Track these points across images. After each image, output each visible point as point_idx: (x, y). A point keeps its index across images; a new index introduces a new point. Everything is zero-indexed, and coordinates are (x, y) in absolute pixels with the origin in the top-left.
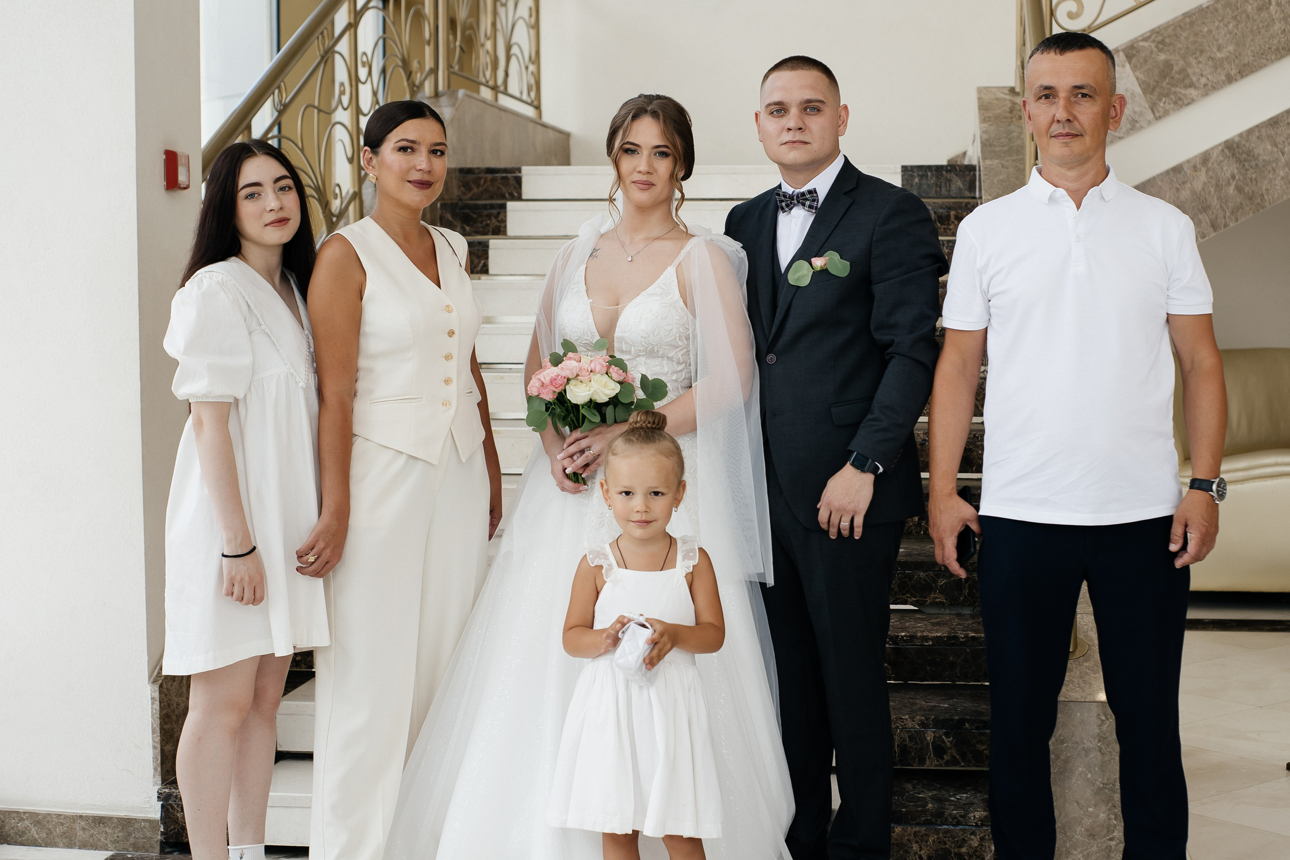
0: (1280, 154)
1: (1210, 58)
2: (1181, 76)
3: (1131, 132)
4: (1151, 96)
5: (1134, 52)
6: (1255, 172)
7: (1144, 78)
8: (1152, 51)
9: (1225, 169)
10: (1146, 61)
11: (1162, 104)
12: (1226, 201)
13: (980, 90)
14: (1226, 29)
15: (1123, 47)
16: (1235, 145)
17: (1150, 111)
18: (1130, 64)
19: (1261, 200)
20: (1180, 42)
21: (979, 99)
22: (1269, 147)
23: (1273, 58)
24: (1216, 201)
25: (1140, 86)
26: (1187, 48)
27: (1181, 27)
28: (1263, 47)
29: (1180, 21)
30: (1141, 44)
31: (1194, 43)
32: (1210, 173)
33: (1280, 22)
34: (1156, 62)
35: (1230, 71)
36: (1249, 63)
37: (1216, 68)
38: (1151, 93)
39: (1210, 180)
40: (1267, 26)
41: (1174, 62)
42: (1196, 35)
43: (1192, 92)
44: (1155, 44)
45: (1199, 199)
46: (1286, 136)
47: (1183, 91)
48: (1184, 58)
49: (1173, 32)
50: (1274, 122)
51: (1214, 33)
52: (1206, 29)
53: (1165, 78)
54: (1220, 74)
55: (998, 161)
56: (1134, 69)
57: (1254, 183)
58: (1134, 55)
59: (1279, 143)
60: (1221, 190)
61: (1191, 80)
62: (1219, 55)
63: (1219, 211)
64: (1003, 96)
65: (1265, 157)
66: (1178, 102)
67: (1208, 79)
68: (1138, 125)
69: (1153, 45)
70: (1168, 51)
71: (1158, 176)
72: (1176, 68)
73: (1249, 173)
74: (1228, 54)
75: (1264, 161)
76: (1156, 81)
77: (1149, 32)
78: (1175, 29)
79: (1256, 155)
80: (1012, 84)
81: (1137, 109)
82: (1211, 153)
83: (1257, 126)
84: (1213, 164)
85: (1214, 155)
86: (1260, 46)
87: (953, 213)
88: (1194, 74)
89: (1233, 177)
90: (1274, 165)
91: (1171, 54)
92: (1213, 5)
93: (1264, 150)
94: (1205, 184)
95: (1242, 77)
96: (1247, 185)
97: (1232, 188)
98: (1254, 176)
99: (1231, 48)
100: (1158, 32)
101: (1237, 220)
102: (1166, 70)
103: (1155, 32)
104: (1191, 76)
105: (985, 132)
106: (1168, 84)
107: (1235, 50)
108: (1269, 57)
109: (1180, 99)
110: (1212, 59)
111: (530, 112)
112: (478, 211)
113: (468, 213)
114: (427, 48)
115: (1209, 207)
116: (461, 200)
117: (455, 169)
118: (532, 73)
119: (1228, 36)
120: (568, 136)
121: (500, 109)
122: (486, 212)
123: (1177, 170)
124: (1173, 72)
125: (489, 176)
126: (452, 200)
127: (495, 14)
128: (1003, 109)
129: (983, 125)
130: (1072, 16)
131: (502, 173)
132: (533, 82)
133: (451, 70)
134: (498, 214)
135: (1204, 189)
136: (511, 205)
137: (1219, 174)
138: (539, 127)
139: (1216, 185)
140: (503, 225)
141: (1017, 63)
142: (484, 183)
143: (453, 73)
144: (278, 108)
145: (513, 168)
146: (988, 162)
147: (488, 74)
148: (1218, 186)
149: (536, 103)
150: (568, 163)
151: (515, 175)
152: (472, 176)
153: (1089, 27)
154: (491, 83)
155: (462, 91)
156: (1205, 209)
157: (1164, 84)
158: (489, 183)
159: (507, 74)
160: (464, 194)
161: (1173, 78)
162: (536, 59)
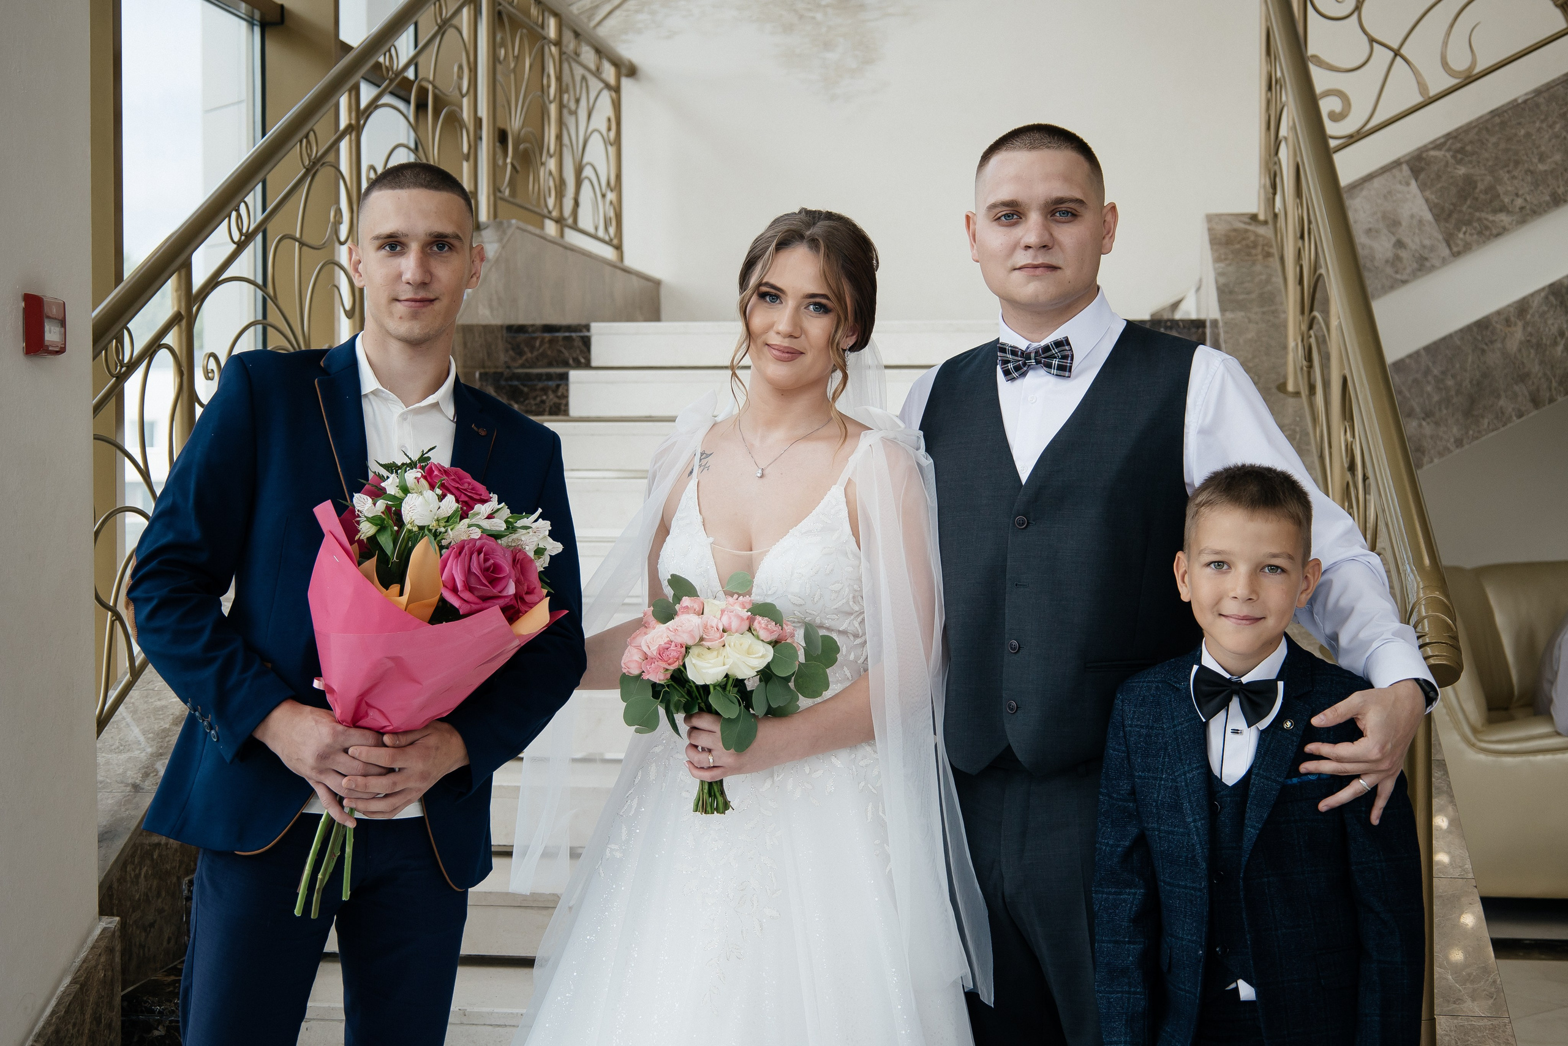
1: (1528, 171)
2: (1489, 196)
3: (1419, 273)
4: (1447, 225)
7: (1436, 201)
8: (1447, 162)
9: (1550, 322)
10: (1439, 177)
12: (1552, 366)
13: (1210, 218)
14: (1550, 131)
15: (1407, 158)
16: (1564, 290)
17: (1444, 244)
18: (1416, 181)
20: (1486, 150)
21: (1210, 230)
24: (1537, 367)
25: (1431, 210)
26: (1497, 158)
27: (1487, 129)
29: (1487, 121)
30: (1432, 153)
31: (1507, 150)
32: (1529, 329)
34: (1452, 177)
35: (1557, 189)
37: (1539, 186)
38: (1446, 220)
39: (1528, 338)
41: (1479, 178)
42: (1509, 139)
43: (1503, 218)
44: (1451, 153)
45: (1514, 364)
47: (1491, 218)
48: (1492, 171)
49: (1477, 137)
51: (1534, 137)
52: (1523, 132)
53: (1466, 199)
54: (1542, 193)
55: (1242, 314)
56: (1422, 187)
58: (1422, 169)
60: (1544, 352)
61: (1502, 201)
62: (1541, 167)
63: (1543, 380)
64: (1242, 226)
66: (1484, 232)
67: (1525, 200)
68: (1428, 264)
69: (1449, 155)
70: (1470, 162)
71: (1456, 332)
72: (1481, 186)
74: (1553, 166)
76: (1452, 204)
77: (1444, 136)
78: (1477, 134)
80: (1253, 210)
81: (1427, 242)
82: (1531, 302)
84: (1533, 316)
85: (1535, 304)
88: (1506, 193)
89: (1562, 334)
91: (1474, 167)
92: (1533, 98)
94: (1521, 343)
97: (1560, 348)
99: (1558, 157)
100: (1456, 137)
102: (1467, 188)
103: (1451, 136)
104: (1501, 195)
105: (1220, 274)
106: (1469, 207)
107: (1563, 160)
109: (1487, 228)
110: (1532, 172)
111: (608, 253)
112: (529, 383)
113: (516, 386)
114: (465, 164)
115: (1528, 375)
116: (508, 367)
117: (502, 326)
118: (611, 203)
119: (1554, 141)
120: (657, 283)
121: (566, 248)
122: (540, 385)
123: (1483, 325)
124: (1478, 190)
125: (547, 336)
126: (497, 367)
127: (561, 123)
128: (1244, 243)
129: (1217, 265)
130: (1336, 117)
131: (565, 332)
132: (612, 214)
133: (499, 194)
134: (558, 386)
135: (1520, 350)
136: (574, 375)
137: (1542, 329)
138: (619, 272)
139: (1536, 344)
140: (564, 402)
141: (1263, 181)
142: (541, 346)
143: (502, 199)
144: (236, 239)
145: (579, 325)
146: (1229, 315)
147: (551, 202)
148: (1539, 346)
149: (615, 242)
150: (658, 319)
151: (582, 334)
152: (522, 337)
153: (1358, 132)
154: (555, 214)
155: (514, 221)
156: (1523, 378)
157: (1464, 208)
158: (547, 345)
159: (577, 203)
160: (514, 359)
161: (1477, 199)
162: (616, 184)
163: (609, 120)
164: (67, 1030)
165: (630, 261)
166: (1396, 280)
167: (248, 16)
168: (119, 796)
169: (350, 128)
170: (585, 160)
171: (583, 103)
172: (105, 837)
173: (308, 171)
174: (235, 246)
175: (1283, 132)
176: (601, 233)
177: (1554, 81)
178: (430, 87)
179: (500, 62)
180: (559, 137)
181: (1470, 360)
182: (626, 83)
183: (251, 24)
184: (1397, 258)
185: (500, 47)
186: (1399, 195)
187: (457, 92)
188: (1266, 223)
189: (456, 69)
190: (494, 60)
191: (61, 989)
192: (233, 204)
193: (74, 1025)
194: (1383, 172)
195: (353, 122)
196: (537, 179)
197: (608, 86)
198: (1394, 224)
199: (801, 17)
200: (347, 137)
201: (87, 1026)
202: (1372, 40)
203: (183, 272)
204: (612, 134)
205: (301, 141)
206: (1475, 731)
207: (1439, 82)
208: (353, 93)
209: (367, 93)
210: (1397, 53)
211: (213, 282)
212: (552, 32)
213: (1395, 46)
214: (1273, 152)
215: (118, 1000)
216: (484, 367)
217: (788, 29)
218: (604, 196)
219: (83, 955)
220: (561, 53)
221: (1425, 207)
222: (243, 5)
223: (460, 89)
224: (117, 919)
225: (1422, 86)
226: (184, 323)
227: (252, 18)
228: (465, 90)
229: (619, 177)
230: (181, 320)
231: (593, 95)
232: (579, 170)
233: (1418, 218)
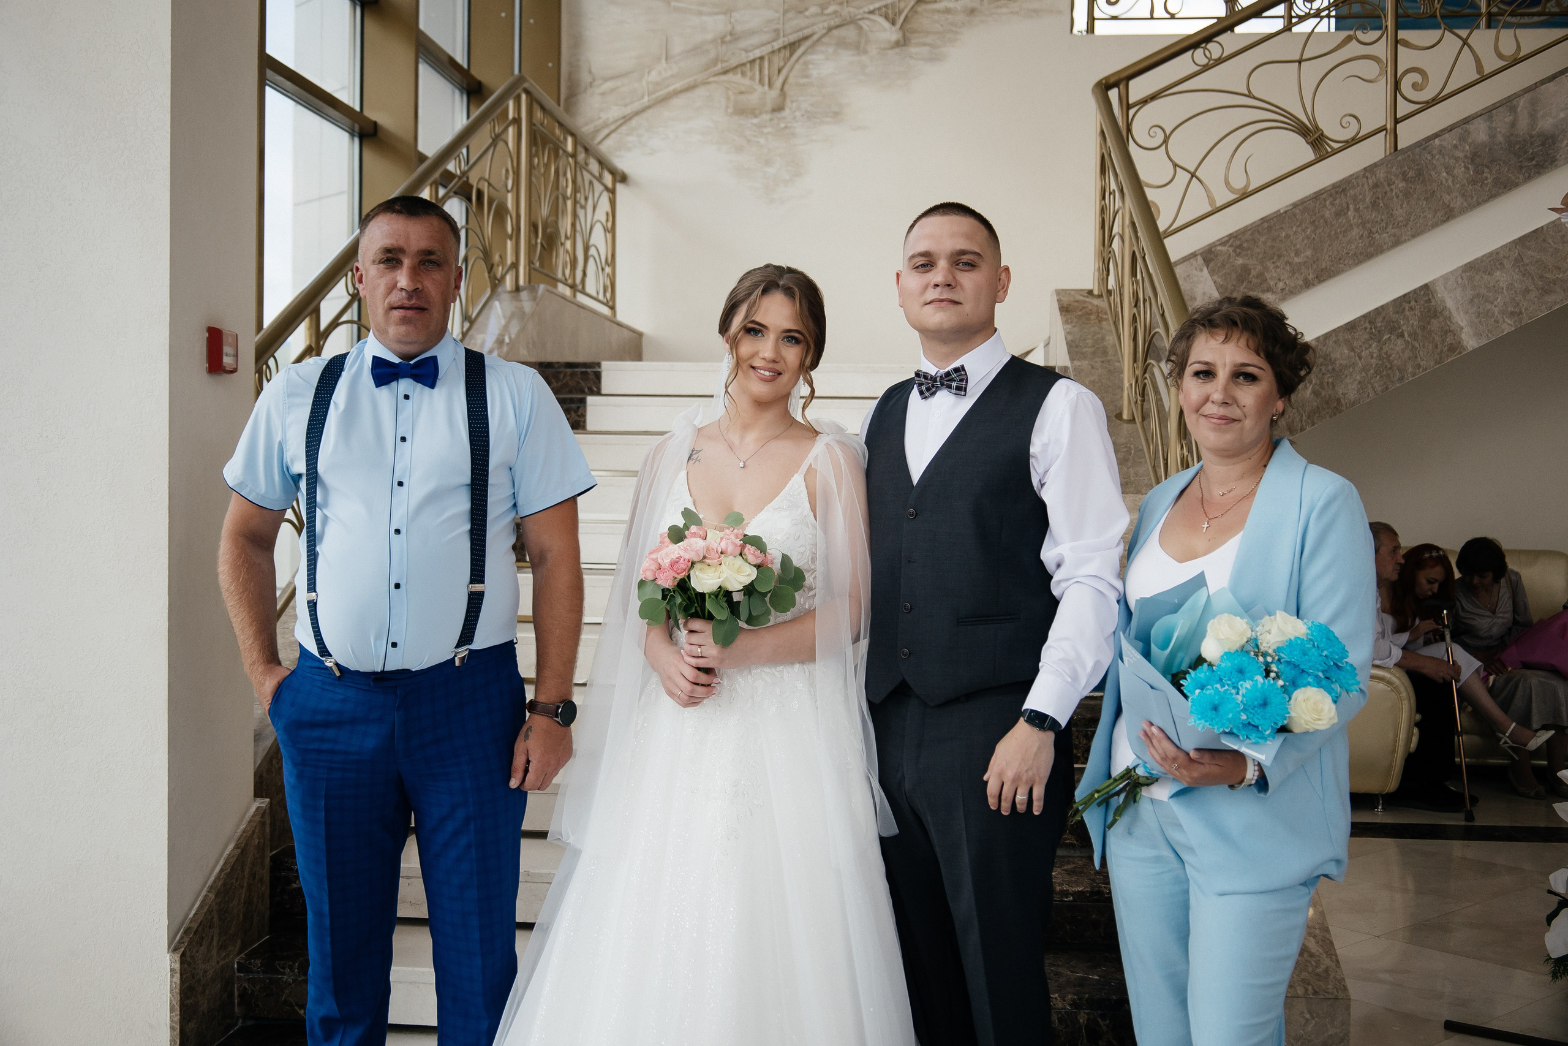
0: (1357, 358)
1: (1287, 263)
2: (1259, 280)
5: (1212, 256)
6: (1332, 376)
7: (1221, 283)
8: (1230, 255)
10: (1223, 265)
12: (1303, 405)
13: (1059, 292)
14: (1303, 234)
15: (1201, 251)
18: (1207, 268)
19: (1338, 404)
20: (1257, 247)
21: (1058, 300)
22: (1346, 351)
23: (1350, 263)
25: (1217, 290)
26: (1265, 253)
27: (1258, 231)
28: (1340, 252)
29: (1258, 226)
30: (1219, 248)
31: (1273, 247)
33: (1358, 228)
34: (1233, 266)
35: (1309, 276)
36: (1326, 268)
37: (1294, 273)
40: (1345, 231)
41: (1252, 267)
42: (1274, 239)
44: (1232, 248)
46: (1363, 341)
48: (1262, 262)
49: (1251, 237)
50: (1351, 327)
51: (1292, 238)
52: (1284, 234)
53: (1243, 282)
54: (1297, 279)
55: (1086, 363)
56: (1212, 273)
57: (1331, 387)
58: (1211, 260)
59: (1356, 348)
61: (1268, 284)
62: (1297, 260)
64: (1082, 298)
65: (1342, 362)
67: (1285, 283)
69: (1231, 250)
70: (1246, 255)
72: (1253, 273)
73: (1325, 377)
74: (1305, 259)
75: (1341, 364)
76: (1234, 286)
77: (1227, 236)
78: (1252, 234)
79: (1333, 359)
80: (1091, 287)
83: (1334, 330)
86: (1338, 251)
88: (1272, 278)
90: (1351, 369)
91: (1249, 259)
92: (1291, 209)
93: (1341, 354)
95: (1320, 282)
96: (1324, 389)
97: (1309, 391)
98: (1330, 380)
99: (1309, 253)
100: (1236, 237)
101: (1313, 425)
102: (1244, 274)
103: (1232, 236)
105: (1068, 333)
106: (1245, 288)
107: (1312, 255)
108: (1346, 262)
110: (1290, 264)
111: (605, 311)
114: (509, 242)
118: (608, 275)
119: (1306, 241)
120: (640, 335)
121: (579, 306)
124: (1251, 276)
125: (569, 370)
127: (575, 215)
128: (1084, 310)
129: (1066, 327)
131: (582, 368)
132: (608, 283)
133: (532, 266)
134: (578, 408)
136: (591, 400)
138: (615, 325)
140: (584, 419)
141: (1095, 264)
142: (564, 377)
143: (535, 269)
145: (593, 363)
146: (1077, 363)
147: (567, 272)
149: (611, 304)
151: (595, 370)
152: (551, 370)
153: (1165, 231)
154: (570, 281)
155: (542, 287)
157: (1242, 289)
158: (568, 378)
159: (584, 274)
161: (1251, 282)
162: (612, 262)
163: (607, 214)
164: (232, 883)
165: (621, 317)
167: (350, 128)
170: (591, 242)
171: (590, 202)
172: (257, 737)
174: (350, 297)
175: (1115, 230)
176: (601, 297)
177: (1306, 197)
179: (534, 168)
180: (573, 225)
182: (619, 187)
183: (352, 135)
185: (534, 156)
186: (1195, 279)
187: (504, 189)
188: (1100, 296)
189: (504, 172)
190: (531, 166)
191: (227, 853)
193: (237, 880)
194: (1184, 261)
196: (558, 255)
197: (607, 188)
198: (1191, 299)
199: (749, 141)
201: (246, 881)
202: (1175, 165)
203: (314, 316)
204: (610, 224)
207: (1223, 196)
210: (1192, 176)
211: (335, 324)
212: (570, 147)
213: (1192, 170)
214: (1106, 245)
215: (268, 859)
217: (739, 149)
218: (603, 269)
219: (242, 827)
220: (576, 163)
221: (1214, 288)
222: (347, 121)
223: (506, 186)
224: (268, 800)
225: (1211, 199)
227: (353, 130)
228: (509, 187)
229: (613, 256)
230: (311, 352)
231: (596, 195)
232: (586, 249)
233: (1208, 295)
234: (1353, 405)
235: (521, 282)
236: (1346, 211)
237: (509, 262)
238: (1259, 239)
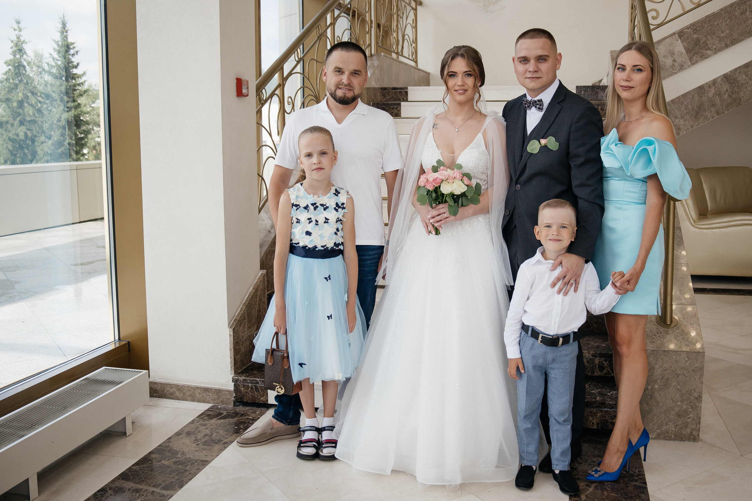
0: (749, 80)
1: (718, 36)
2: (704, 45)
3: (680, 70)
4: (690, 54)
5: (683, 34)
6: (737, 88)
7: (687, 46)
8: (691, 33)
9: (723, 87)
11: (695, 58)
12: (724, 102)
13: (612, 52)
14: (725, 23)
15: (677, 32)
16: (728, 76)
17: (689, 61)
18: (680, 39)
19: (740, 101)
20: (704, 29)
21: (611, 56)
22: (744, 77)
23: (747, 36)
24: (719, 102)
25: (685, 49)
26: (707, 32)
27: (704, 22)
28: (742, 31)
29: (704, 19)
30: (686, 30)
31: (711, 29)
32: (716, 89)
34: (692, 38)
35: (727, 42)
36: (736, 38)
37: (721, 41)
38: (690, 53)
39: (716, 92)
40: (745, 22)
41: (701, 39)
42: (711, 26)
43: (709, 52)
45: (711, 101)
47: (705, 52)
48: (706, 36)
49: (701, 25)
50: (747, 65)
51: (720, 25)
52: (716, 23)
53: (697, 46)
54: (722, 44)
56: (682, 42)
57: (737, 93)
58: (683, 36)
60: (721, 97)
61: (709, 46)
62: (722, 35)
63: (720, 106)
65: (742, 82)
66: (702, 57)
67: (716, 46)
68: (684, 67)
69: (691, 31)
70: (698, 33)
71: (692, 90)
72: (702, 41)
73: (735, 89)
74: (726, 34)
76: (692, 47)
77: (690, 25)
78: (701, 23)
79: (738, 80)
81: (683, 60)
83: (739, 67)
84: (718, 85)
85: (719, 81)
87: (600, 107)
89: (727, 91)
90: (746, 85)
91: (700, 35)
93: (742, 78)
94: (714, 94)
95: (733, 45)
96: (733, 94)
97: (727, 95)
99: (728, 32)
100: (694, 25)
101: (728, 110)
102: (697, 42)
103: (692, 24)
104: (708, 44)
106: (698, 48)
108: (745, 36)
109: (703, 55)
111: (413, 64)
112: (388, 106)
113: (384, 107)
114: (367, 35)
115: (715, 104)
116: (381, 101)
117: (379, 88)
118: (414, 47)
119: (726, 26)
120: (429, 74)
121: (399, 62)
122: (392, 107)
123: (701, 88)
124: (701, 43)
125: (394, 91)
126: (377, 101)
127: (398, 21)
130: (654, 18)
131: (399, 90)
132: (414, 51)
133: (378, 45)
134: (397, 107)
135: (713, 96)
136: (403, 104)
137: (720, 89)
138: (416, 70)
139: (719, 94)
140: (399, 112)
141: (629, 40)
142: (392, 94)
144: (297, 60)
145: (404, 87)
147: (394, 47)
148: (720, 95)
149: (415, 60)
150: (429, 85)
151: (405, 90)
152: (386, 91)
153: (662, 23)
154: (396, 51)
155: (382, 54)
156: (714, 105)
157: (696, 49)
158: (394, 94)
159: (403, 47)
160: (383, 99)
161: (700, 46)
162: (415, 41)
163: (413, 20)
164: (252, 303)
165: (420, 66)
166: (673, 73)
168: (265, 234)
169: (331, 24)
170: (405, 33)
171: (405, 14)
172: (261, 246)
173: (318, 38)
174: (296, 62)
175: (636, 23)
176: (410, 57)
177: (727, 6)
178: (356, 10)
180: (397, 26)
181: (696, 100)
182: (418, 7)
184: (673, 65)
186: (674, 44)
187: (365, 11)
191: (250, 291)
192: (296, 49)
193: (254, 301)
194: (670, 36)
195: (332, 22)
196: (390, 40)
197: (413, 8)
198: (672, 54)
200: (330, 27)
201: (258, 302)
203: (281, 71)
204: (414, 25)
205: (316, 28)
206: (694, 221)
207: (689, 6)
208: (332, 12)
209: (337, 12)
211: (290, 74)
214: (633, 30)
215: (266, 295)
216: (373, 101)
218: (411, 45)
219: (256, 281)
221: (683, 48)
224: (266, 270)
225: (683, 8)
226: (281, 87)
228: (367, 11)
229: (416, 39)
230: (280, 86)
231: (408, 12)
232: (403, 36)
233: (681, 52)
234: (747, 102)
235: (373, 52)
236: (745, 12)
237: (367, 44)
238: (704, 26)
